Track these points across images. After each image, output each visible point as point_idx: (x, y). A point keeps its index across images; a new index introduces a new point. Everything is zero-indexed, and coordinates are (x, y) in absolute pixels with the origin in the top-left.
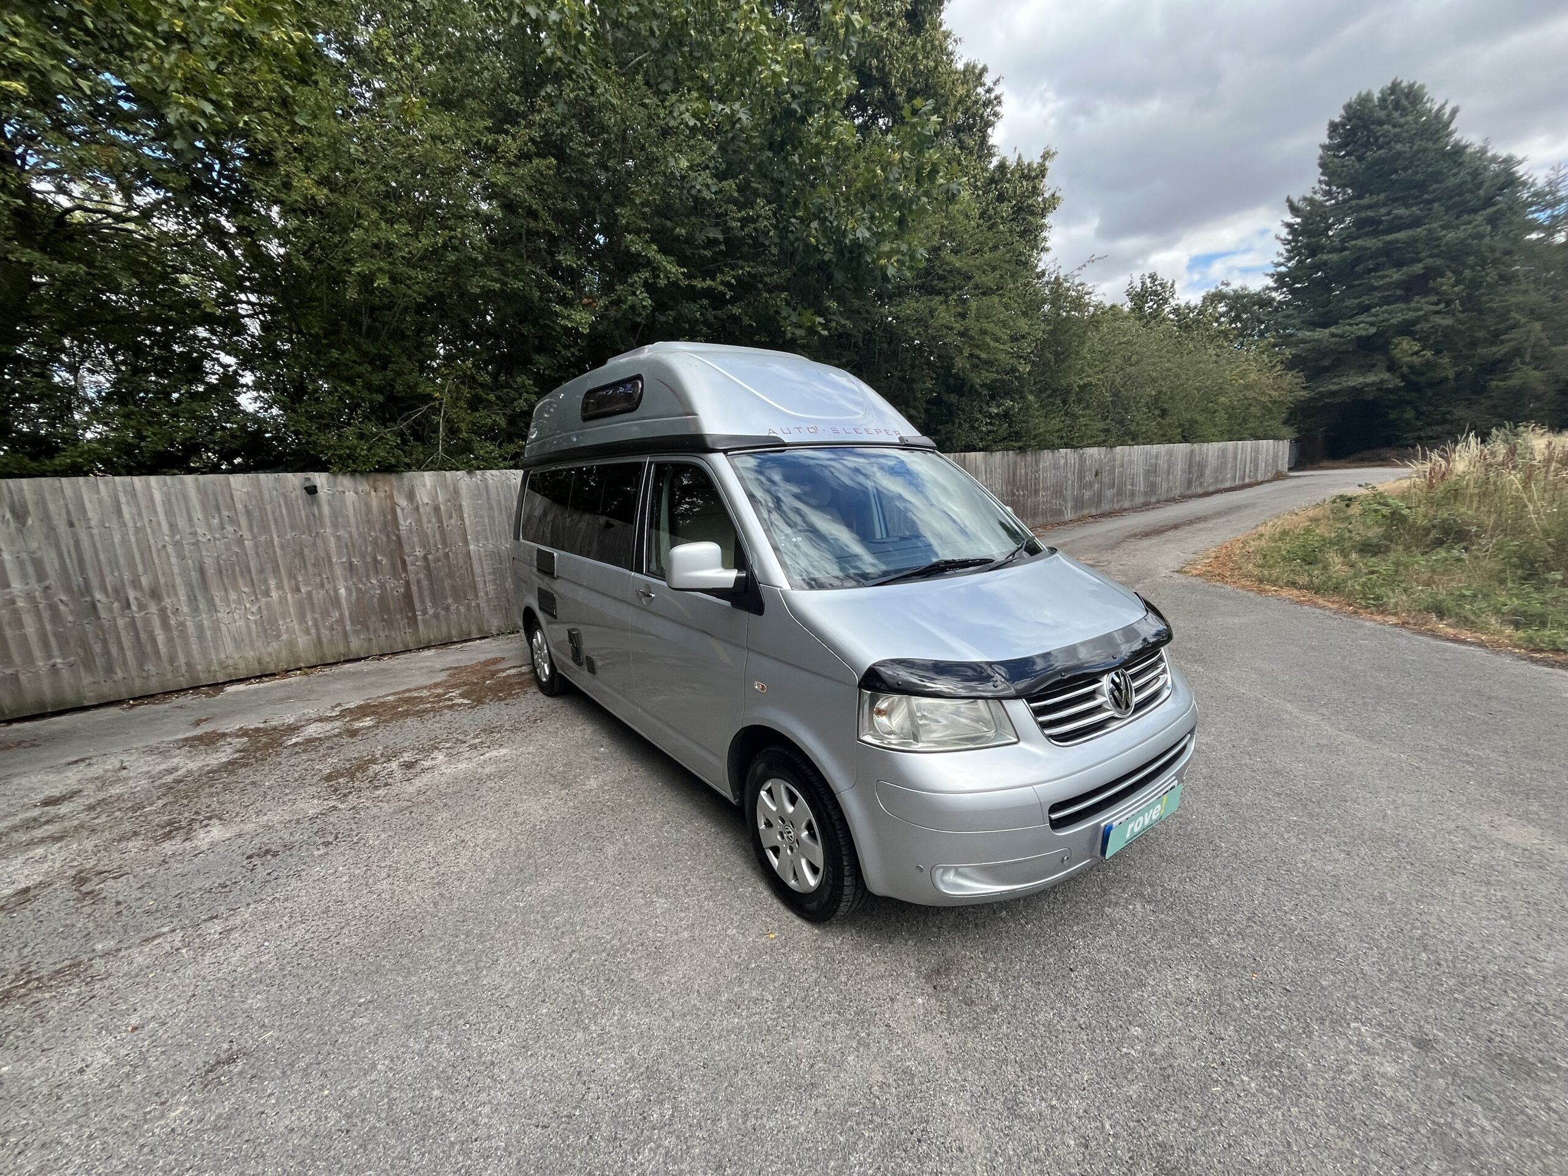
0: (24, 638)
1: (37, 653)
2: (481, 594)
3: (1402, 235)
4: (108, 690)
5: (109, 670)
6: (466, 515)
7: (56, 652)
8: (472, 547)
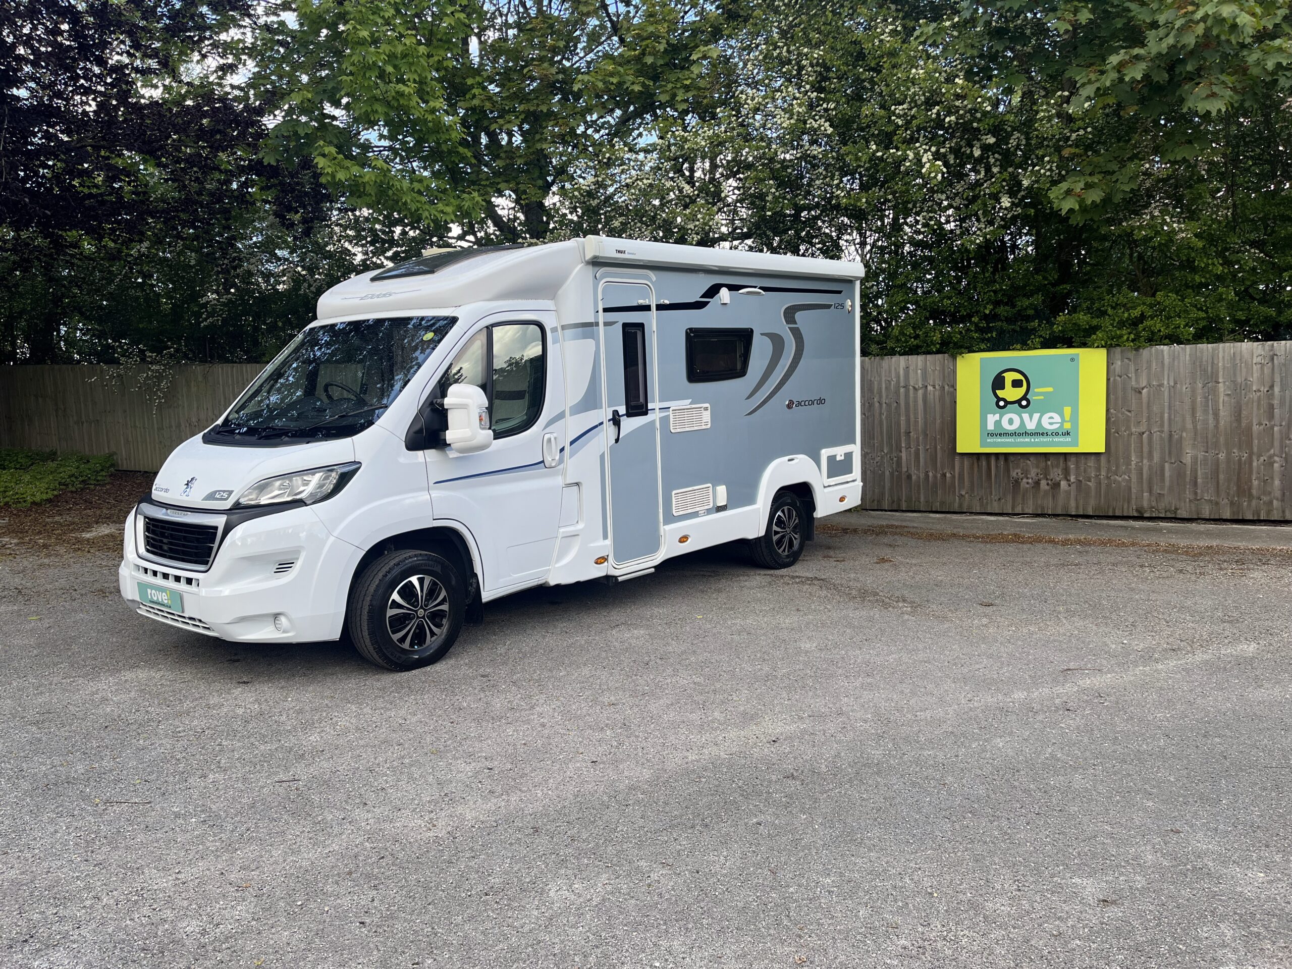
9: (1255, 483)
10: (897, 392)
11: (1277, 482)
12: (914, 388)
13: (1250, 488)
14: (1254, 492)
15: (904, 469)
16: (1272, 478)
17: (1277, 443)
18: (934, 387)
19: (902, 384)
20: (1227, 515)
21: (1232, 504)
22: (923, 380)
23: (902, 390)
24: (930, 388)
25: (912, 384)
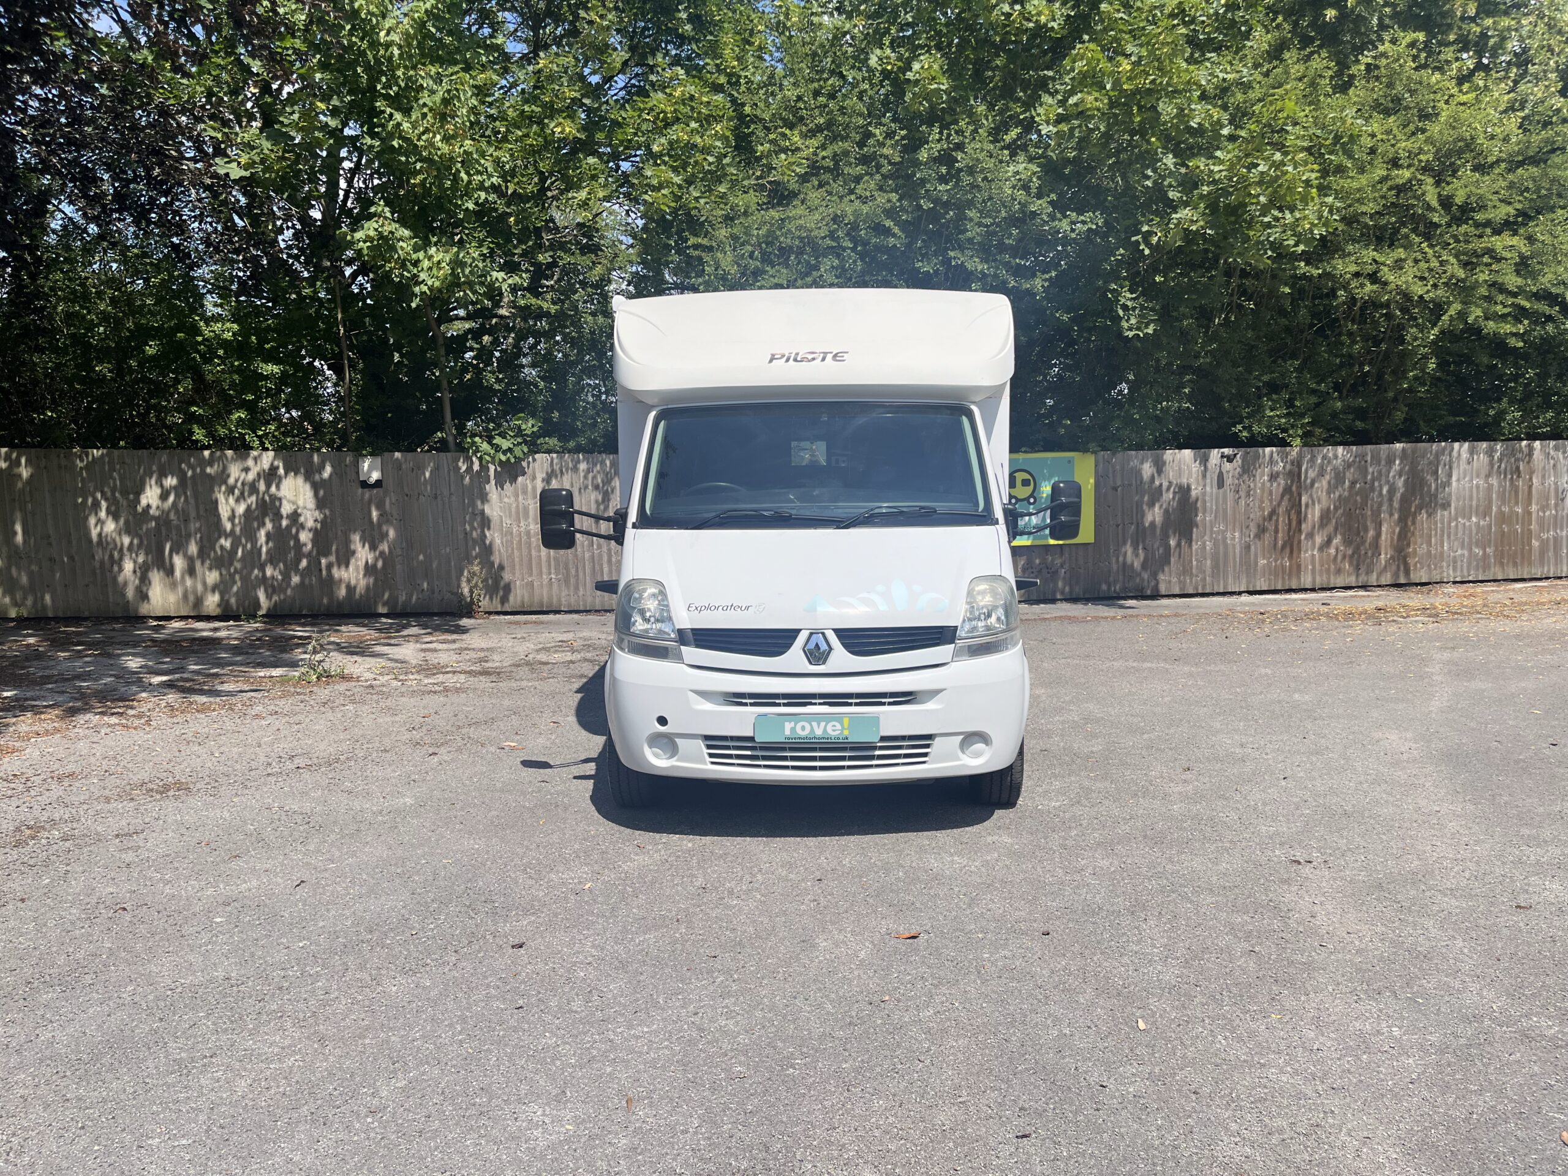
0: (540, 556)
1: (544, 570)
4: (574, 602)
5: (577, 588)
7: (553, 571)
9: (1194, 563)
11: (1209, 562)
13: (1191, 568)
14: (1194, 571)
16: (1205, 559)
17: (1208, 532)
20: (1177, 591)
21: (1180, 582)
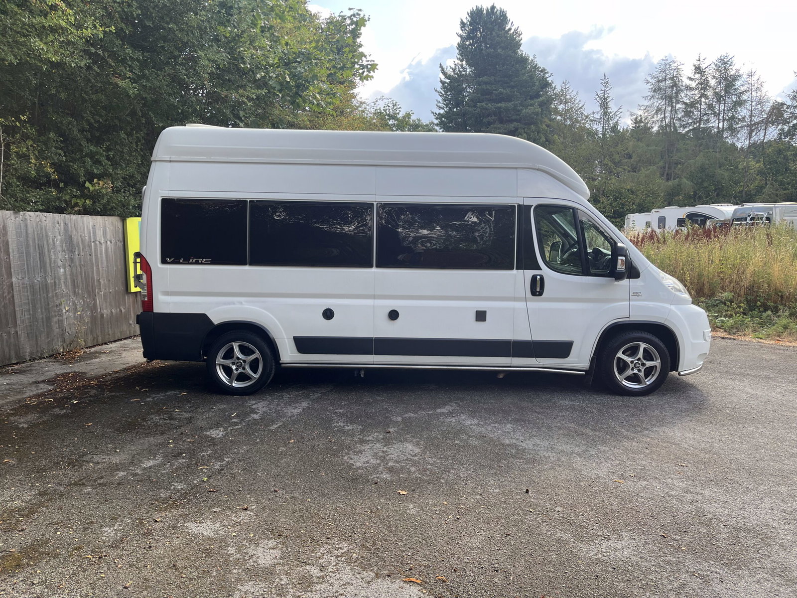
2: (19, 322)
3: (503, 105)
6: (11, 251)
8: (14, 279)
10: (90, 246)
12: (100, 242)
15: (99, 310)
18: (111, 241)
19: (92, 240)
22: (104, 237)
23: (93, 244)
24: (109, 242)
25: (98, 239)
